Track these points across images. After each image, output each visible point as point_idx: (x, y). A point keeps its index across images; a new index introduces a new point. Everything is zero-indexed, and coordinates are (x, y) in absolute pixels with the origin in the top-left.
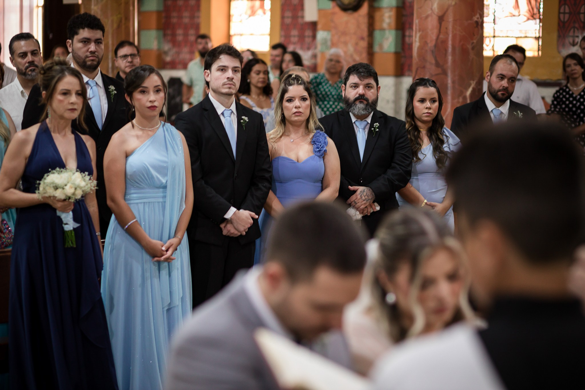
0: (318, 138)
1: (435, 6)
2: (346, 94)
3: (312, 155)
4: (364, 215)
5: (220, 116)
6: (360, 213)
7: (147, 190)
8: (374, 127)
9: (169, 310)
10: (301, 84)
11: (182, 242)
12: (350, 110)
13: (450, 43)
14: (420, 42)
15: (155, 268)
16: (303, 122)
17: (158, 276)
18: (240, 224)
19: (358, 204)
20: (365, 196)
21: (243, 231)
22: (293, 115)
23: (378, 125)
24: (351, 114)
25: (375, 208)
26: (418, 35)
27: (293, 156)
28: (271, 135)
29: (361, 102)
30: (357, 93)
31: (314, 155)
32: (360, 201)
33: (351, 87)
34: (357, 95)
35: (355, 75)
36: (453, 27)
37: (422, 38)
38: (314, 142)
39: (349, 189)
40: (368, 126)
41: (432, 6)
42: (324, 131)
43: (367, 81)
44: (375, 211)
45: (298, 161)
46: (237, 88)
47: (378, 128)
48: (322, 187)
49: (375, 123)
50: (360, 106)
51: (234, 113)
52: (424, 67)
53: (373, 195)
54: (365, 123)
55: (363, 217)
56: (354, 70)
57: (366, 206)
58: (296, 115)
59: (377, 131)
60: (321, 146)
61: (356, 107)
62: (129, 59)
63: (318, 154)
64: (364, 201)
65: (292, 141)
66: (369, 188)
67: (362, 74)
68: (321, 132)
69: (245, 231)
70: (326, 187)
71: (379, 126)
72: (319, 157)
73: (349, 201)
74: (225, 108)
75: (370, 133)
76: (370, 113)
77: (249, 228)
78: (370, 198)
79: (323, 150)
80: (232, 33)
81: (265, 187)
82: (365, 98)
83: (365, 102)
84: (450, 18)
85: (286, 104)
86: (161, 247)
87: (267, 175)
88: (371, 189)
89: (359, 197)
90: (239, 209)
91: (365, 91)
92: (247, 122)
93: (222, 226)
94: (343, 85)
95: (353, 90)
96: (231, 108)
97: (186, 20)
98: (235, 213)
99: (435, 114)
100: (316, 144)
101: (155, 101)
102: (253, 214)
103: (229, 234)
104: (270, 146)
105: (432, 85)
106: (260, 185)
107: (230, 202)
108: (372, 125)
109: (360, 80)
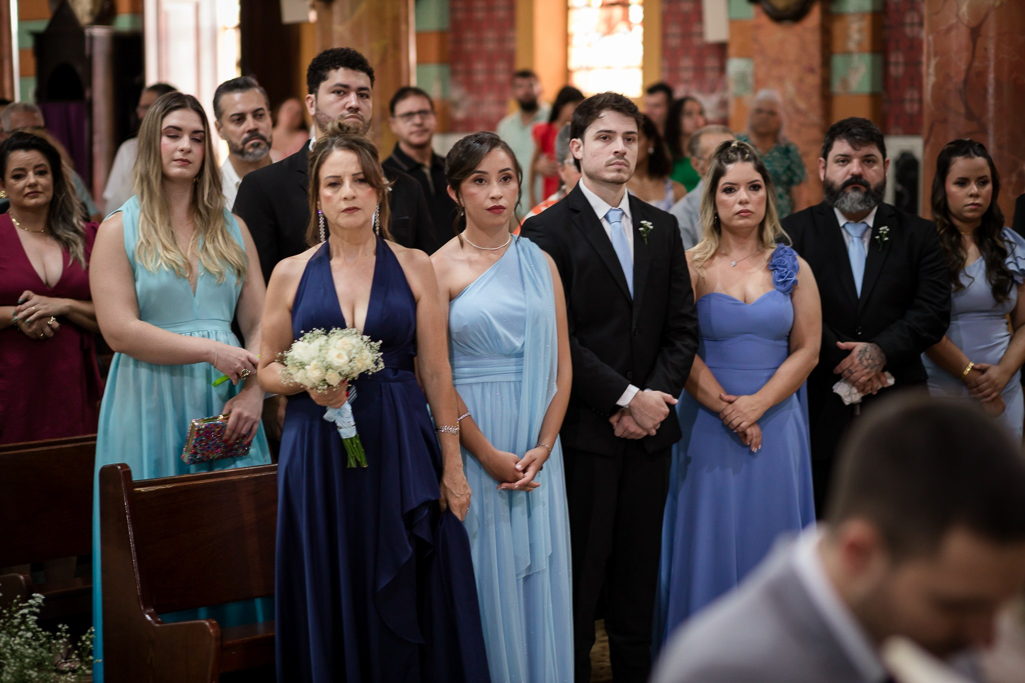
0: (780, 258)
1: (964, 9)
2: (828, 175)
3: (770, 289)
4: (866, 394)
5: (601, 221)
6: (860, 391)
7: (487, 361)
8: (879, 234)
9: (527, 579)
10: (748, 160)
11: (551, 454)
12: (836, 203)
13: (991, 76)
14: (937, 75)
15: (503, 503)
16: (751, 228)
17: (509, 516)
18: (646, 415)
19: (855, 374)
20: (867, 360)
21: (651, 429)
22: (737, 217)
23: (888, 230)
24: (837, 211)
25: (886, 382)
26: (933, 63)
27: (735, 293)
28: (694, 253)
29: (856, 189)
30: (848, 173)
31: (775, 289)
32: (860, 368)
33: (837, 161)
34: (849, 177)
35: (844, 140)
36: (998, 48)
37: (939, 68)
38: (774, 266)
39: (838, 348)
40: (869, 232)
41: (958, 10)
42: (791, 245)
43: (865, 151)
44: (886, 386)
45: (745, 301)
46: (631, 170)
47: (887, 235)
48: (789, 347)
49: (881, 227)
50: (853, 197)
51: (626, 216)
52: (945, 121)
53: (881, 357)
54: (863, 227)
55: (863, 398)
56: (841, 132)
57: (869, 377)
58: (741, 216)
59: (886, 241)
60: (786, 272)
61: (846, 197)
62: (417, 119)
63: (783, 288)
64: (866, 368)
65: (734, 263)
66: (875, 345)
67: (858, 137)
68: (787, 248)
69: (654, 427)
70: (797, 348)
71: (888, 232)
72: (784, 292)
73: (838, 370)
74: (610, 207)
75: (873, 244)
76: (872, 209)
77: (662, 423)
78: (877, 363)
79: (791, 280)
80: (572, 65)
81: (686, 346)
82: (863, 180)
83: (863, 189)
84: (991, 30)
85: (721, 196)
86: (514, 464)
87: (690, 326)
88: (878, 347)
89: (857, 361)
90: (642, 388)
91: (863, 170)
92: (652, 230)
93: (614, 420)
94: (822, 159)
95: (840, 168)
96: (619, 207)
97: (491, 46)
98: (636, 396)
99: (986, 206)
100: (777, 269)
101: (501, 198)
102: (669, 396)
103: (625, 435)
104: (693, 273)
105: (978, 152)
106: (679, 344)
107: (625, 376)
108: (875, 230)
109: (854, 148)
